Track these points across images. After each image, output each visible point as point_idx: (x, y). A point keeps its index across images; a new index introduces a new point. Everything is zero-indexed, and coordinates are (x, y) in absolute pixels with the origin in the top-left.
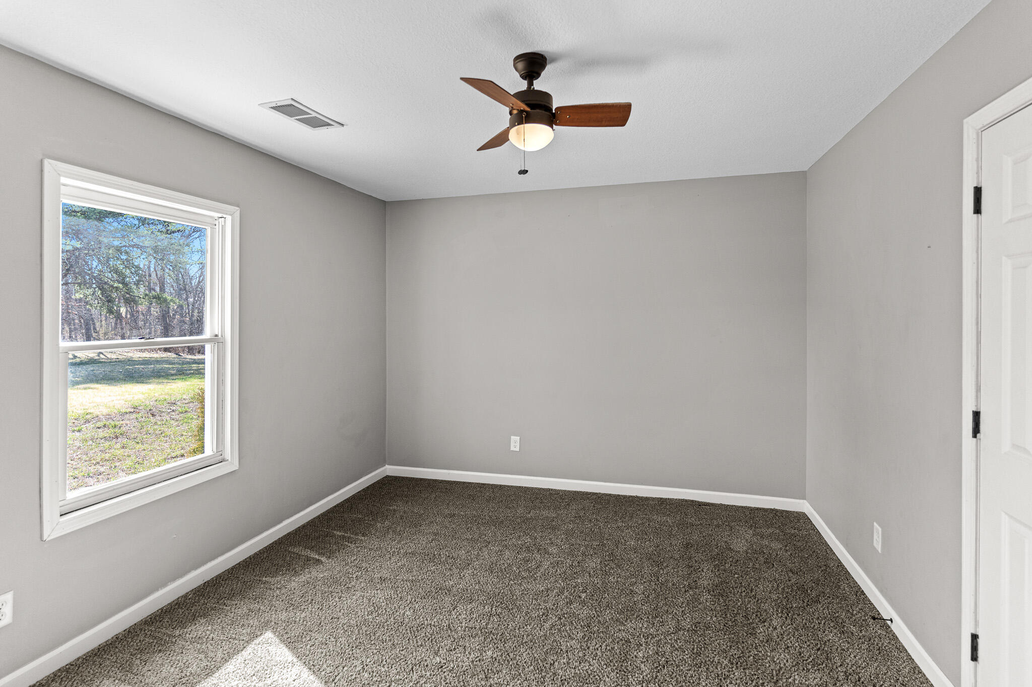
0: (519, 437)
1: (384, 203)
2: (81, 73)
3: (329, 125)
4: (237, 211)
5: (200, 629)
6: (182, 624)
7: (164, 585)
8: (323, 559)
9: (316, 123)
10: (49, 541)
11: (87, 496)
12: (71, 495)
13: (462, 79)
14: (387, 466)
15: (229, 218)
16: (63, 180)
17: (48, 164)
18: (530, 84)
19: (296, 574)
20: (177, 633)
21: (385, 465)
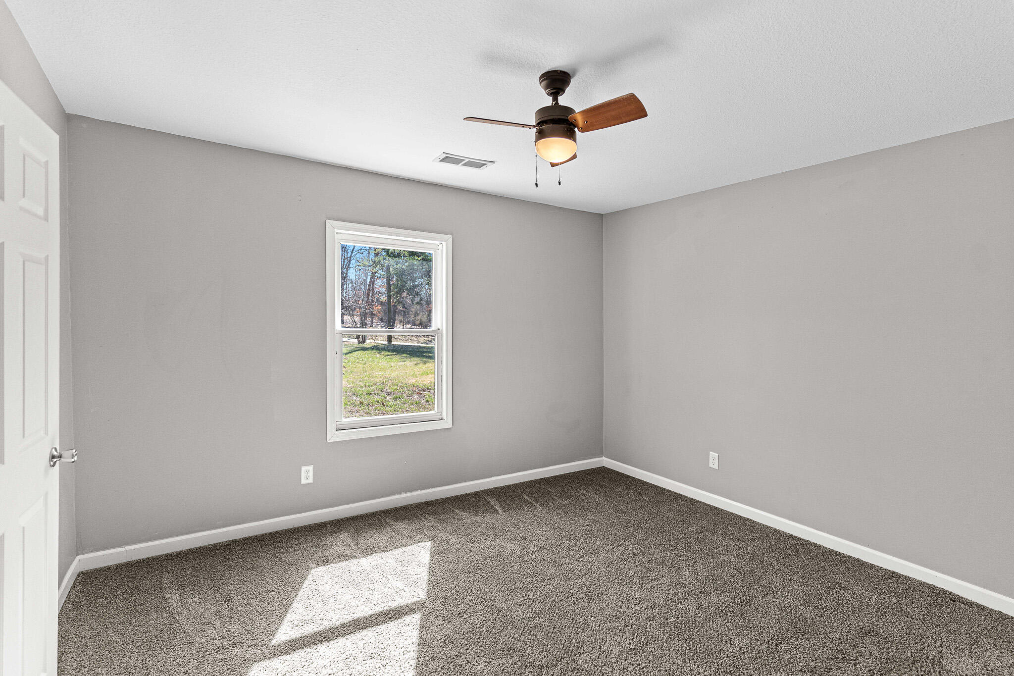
0: (717, 455)
1: (601, 216)
2: (344, 165)
3: (484, 164)
4: (449, 238)
5: (402, 526)
6: (396, 520)
7: (400, 493)
8: (500, 511)
9: (479, 165)
10: (329, 443)
11: (355, 422)
12: (345, 420)
13: (464, 119)
14: (604, 458)
15: (445, 243)
16: (336, 231)
17: (329, 223)
18: (555, 99)
19: (477, 515)
20: (392, 523)
21: (602, 457)
